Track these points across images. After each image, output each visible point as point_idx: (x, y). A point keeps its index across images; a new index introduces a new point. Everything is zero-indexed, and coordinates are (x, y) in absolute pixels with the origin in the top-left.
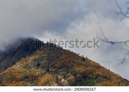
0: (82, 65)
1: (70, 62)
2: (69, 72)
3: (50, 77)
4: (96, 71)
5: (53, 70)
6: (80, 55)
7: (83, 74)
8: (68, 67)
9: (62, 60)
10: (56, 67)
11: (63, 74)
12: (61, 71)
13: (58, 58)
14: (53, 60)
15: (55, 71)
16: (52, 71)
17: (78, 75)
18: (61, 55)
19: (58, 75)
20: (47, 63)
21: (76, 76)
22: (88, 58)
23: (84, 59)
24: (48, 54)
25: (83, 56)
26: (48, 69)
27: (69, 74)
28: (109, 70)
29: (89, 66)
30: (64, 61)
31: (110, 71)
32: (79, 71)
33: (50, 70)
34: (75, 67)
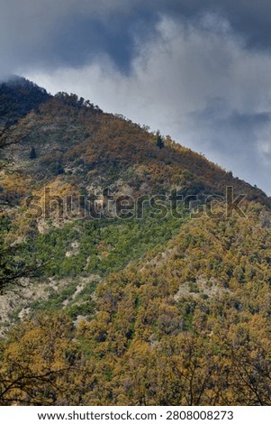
0: (155, 157)
1: (121, 149)
2: (117, 178)
3: (65, 189)
4: (195, 175)
5: (74, 171)
6: (149, 131)
7: (157, 183)
8: (115, 163)
9: (100, 142)
10: (81, 162)
11: (102, 181)
12: (96, 174)
13: (88, 136)
14: (76, 144)
15: (78, 172)
16: (70, 173)
17: (143, 187)
18: (95, 129)
19: (88, 183)
20: (57, 149)
21: (138, 190)
22: (172, 139)
23: (160, 142)
24: (60, 126)
25: (158, 133)
26: (60, 166)
27: (119, 182)
28: (231, 174)
29: (175, 162)
30: (106, 146)
31: (234, 176)
32: (146, 173)
33: (66, 170)
34: (135, 162)
